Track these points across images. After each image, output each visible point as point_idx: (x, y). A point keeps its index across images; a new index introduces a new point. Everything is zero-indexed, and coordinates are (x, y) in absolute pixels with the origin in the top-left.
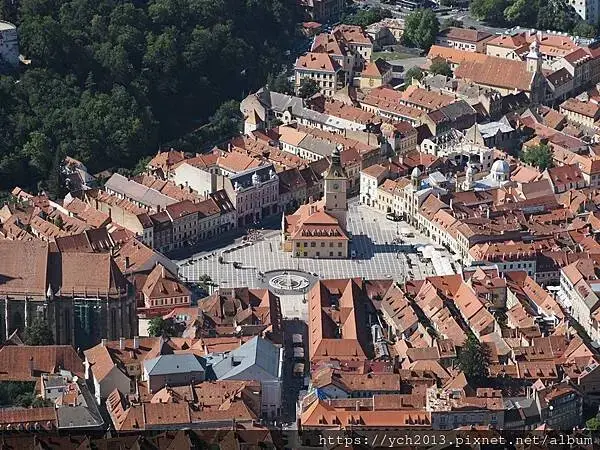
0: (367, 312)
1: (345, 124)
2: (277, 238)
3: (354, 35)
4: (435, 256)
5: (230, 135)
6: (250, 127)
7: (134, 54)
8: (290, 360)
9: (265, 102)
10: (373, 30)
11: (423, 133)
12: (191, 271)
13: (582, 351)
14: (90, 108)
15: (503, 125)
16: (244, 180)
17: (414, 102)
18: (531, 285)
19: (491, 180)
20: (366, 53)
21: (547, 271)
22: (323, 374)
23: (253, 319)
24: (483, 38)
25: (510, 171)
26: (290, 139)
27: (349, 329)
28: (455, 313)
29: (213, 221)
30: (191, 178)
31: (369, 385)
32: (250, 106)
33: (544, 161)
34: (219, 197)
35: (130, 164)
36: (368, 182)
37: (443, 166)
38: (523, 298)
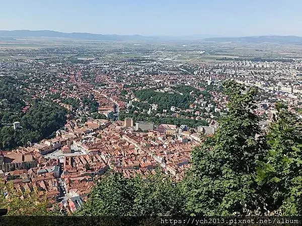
0: (73, 160)
1: (71, 134)
2: (60, 151)
3: (74, 121)
4: (84, 152)
5: (54, 136)
6: (57, 135)
7: (39, 125)
8: (61, 169)
9: (60, 131)
10: (77, 120)
11: (83, 134)
12: (46, 157)
13: (104, 164)
14: (32, 134)
15: (95, 133)
16: (55, 143)
17: (81, 130)
18: (97, 155)
19: (92, 141)
20: (76, 124)
21: (99, 153)
22: (65, 170)
23: (55, 163)
24: (93, 121)
25: (95, 139)
26: (63, 137)
27: (70, 164)
28: (86, 160)
29: (51, 149)
30: (48, 143)
31: (72, 171)
32: (58, 132)
33: (100, 137)
34: (52, 145)
35: (38, 141)
36: (74, 142)
37: (85, 139)
38: (96, 157)
